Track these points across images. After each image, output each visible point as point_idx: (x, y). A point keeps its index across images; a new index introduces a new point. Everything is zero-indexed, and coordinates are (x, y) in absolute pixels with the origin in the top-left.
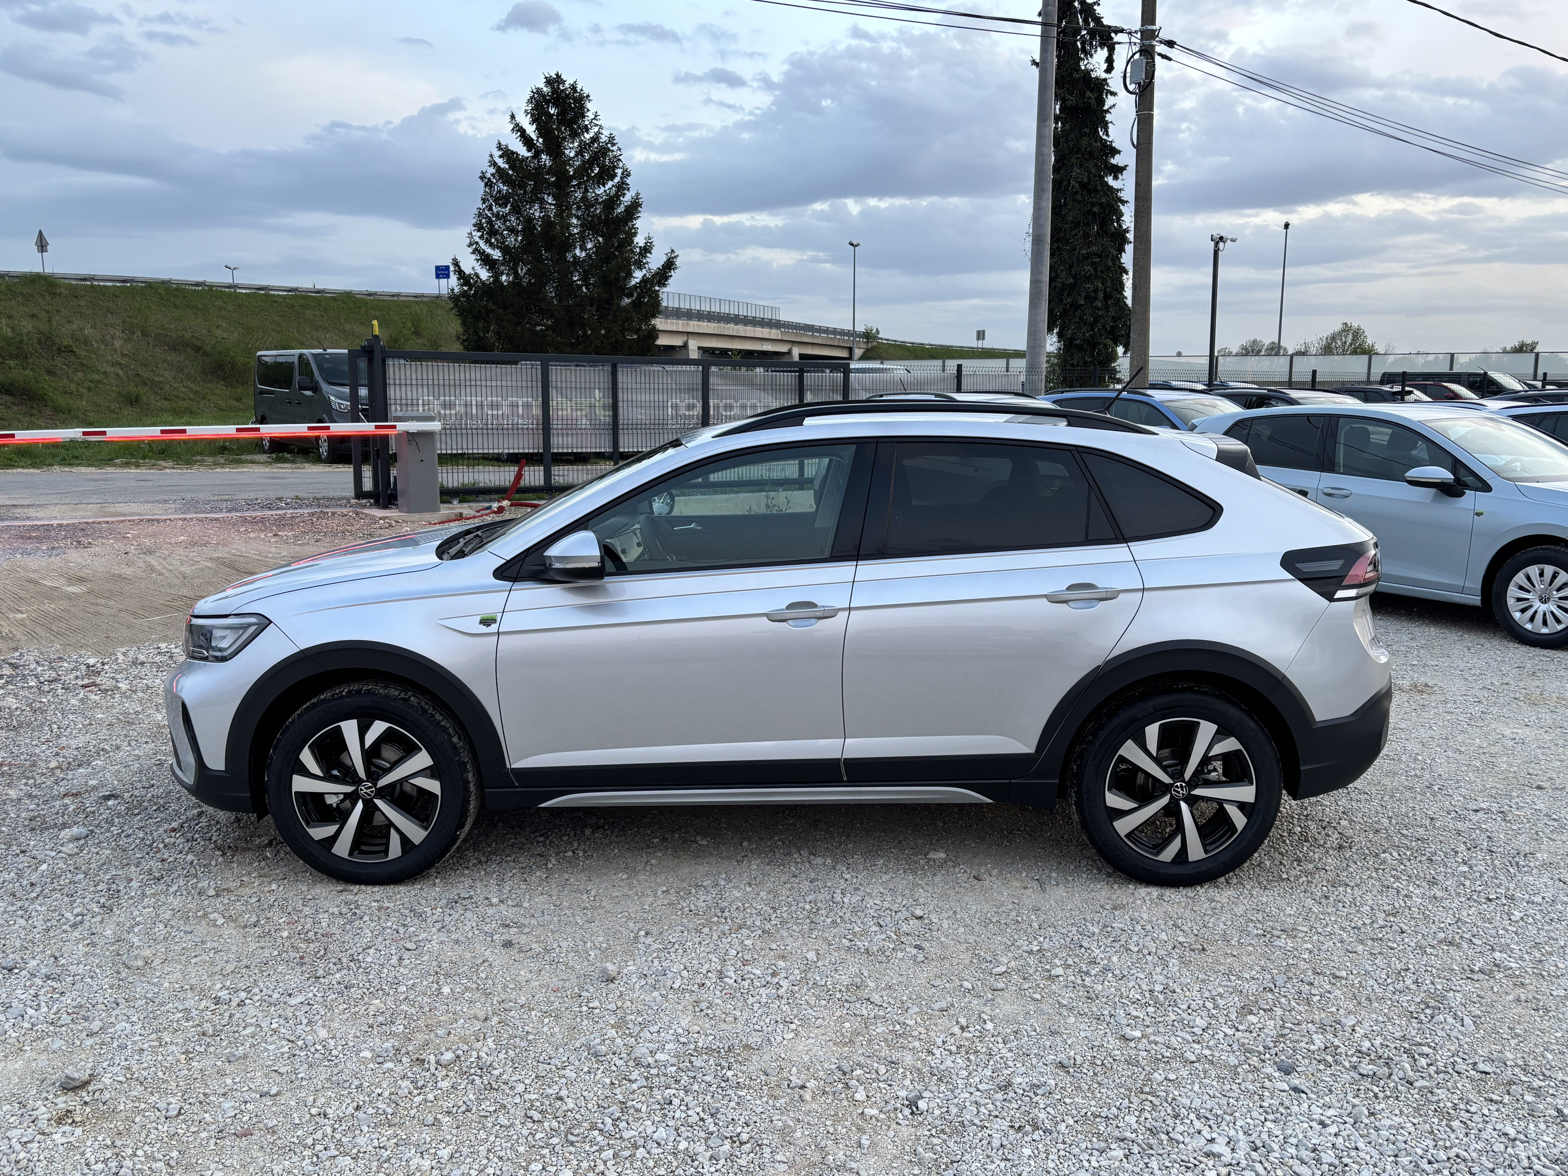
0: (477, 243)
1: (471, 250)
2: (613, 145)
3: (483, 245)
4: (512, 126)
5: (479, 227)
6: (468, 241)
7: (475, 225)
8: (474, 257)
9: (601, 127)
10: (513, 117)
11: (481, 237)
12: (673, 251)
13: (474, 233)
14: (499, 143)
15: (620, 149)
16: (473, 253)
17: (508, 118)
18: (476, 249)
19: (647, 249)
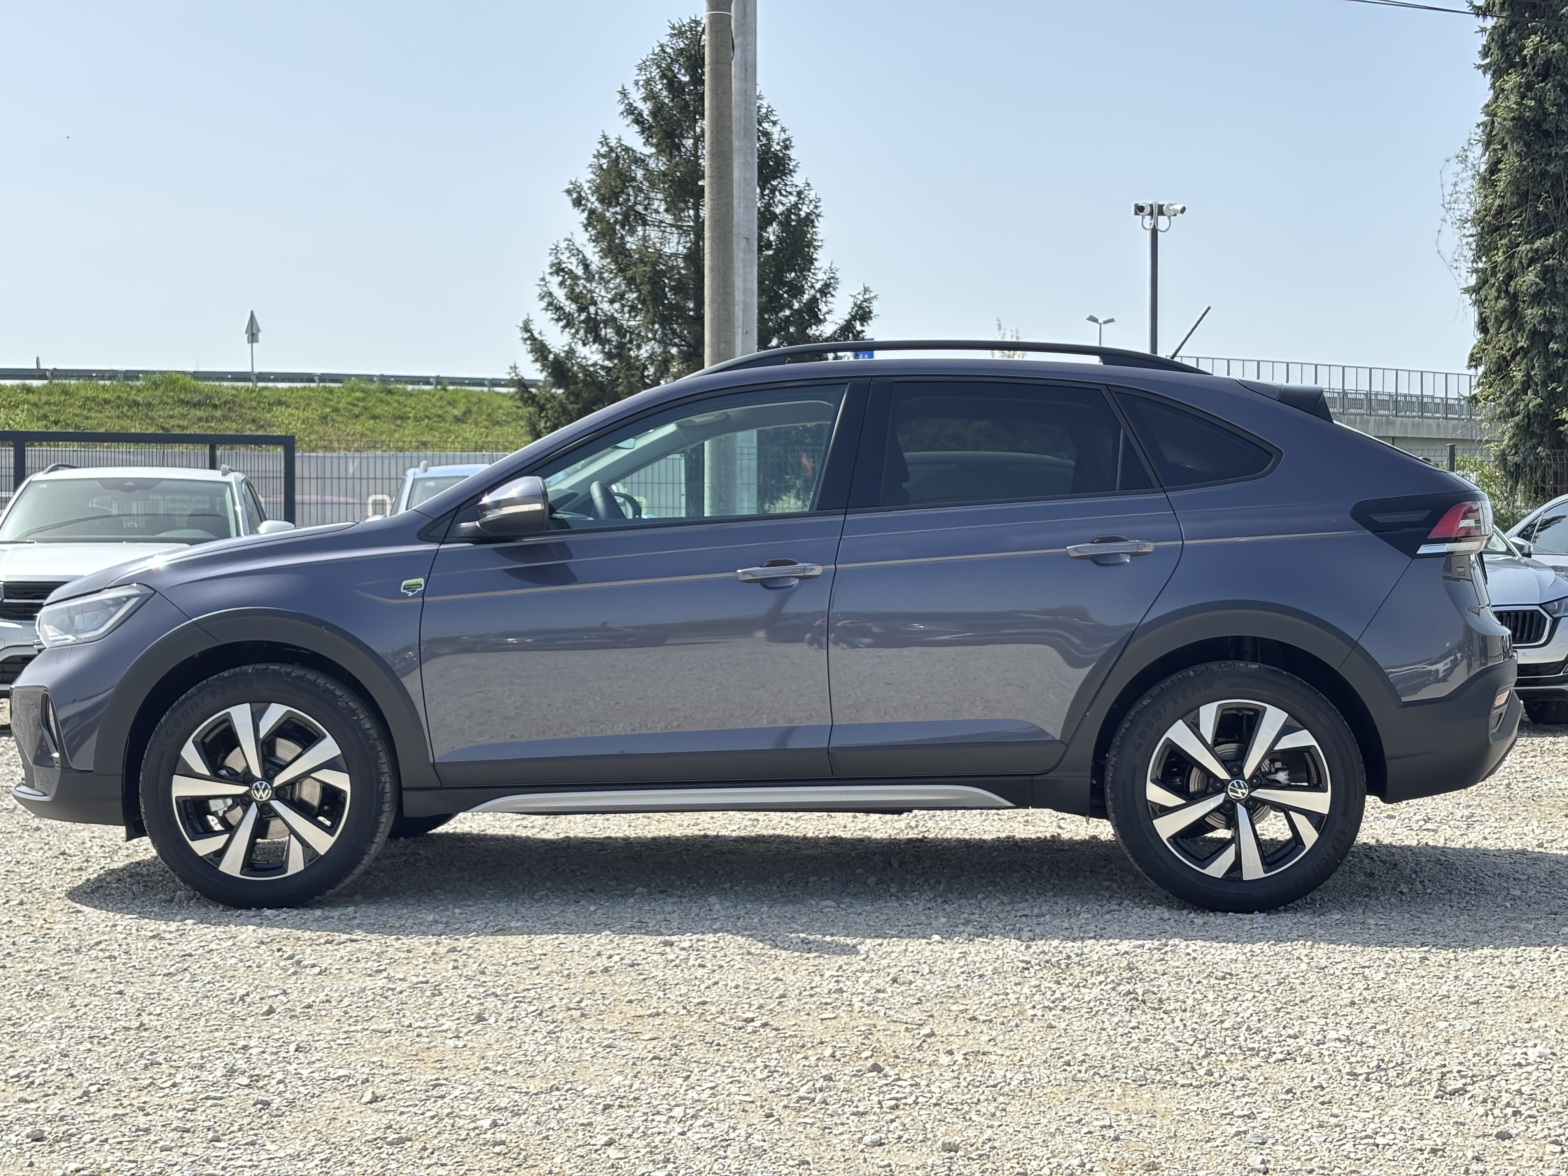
3: (561, 296)
4: (622, 108)
6: (538, 290)
11: (562, 285)
12: (866, 290)
16: (547, 310)
18: (550, 304)
19: (825, 290)
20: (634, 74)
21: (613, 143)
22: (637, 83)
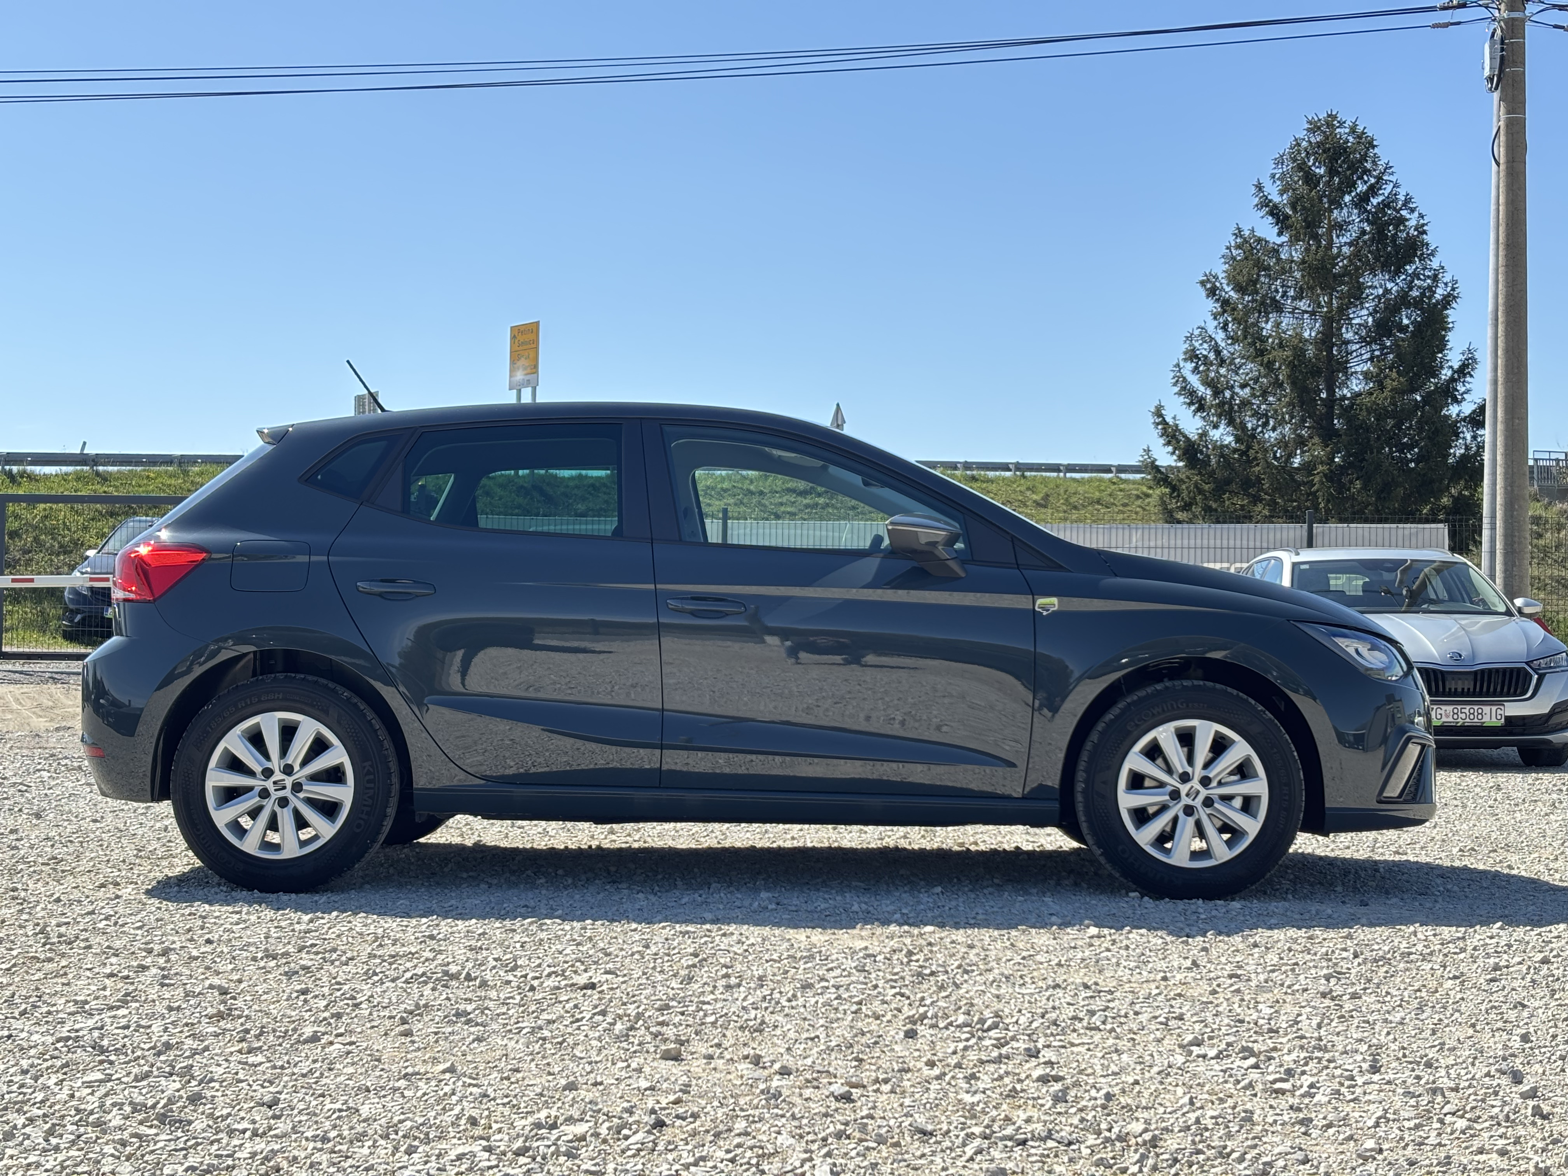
0: (1185, 379)
1: (1176, 389)
2: (1412, 210)
3: (1195, 381)
4: (1256, 200)
5: (1192, 355)
6: (1172, 376)
7: (1185, 353)
8: (1182, 399)
9: (1396, 185)
10: (1259, 187)
11: (1195, 370)
13: (1182, 364)
14: (1239, 229)
15: (1421, 216)
16: (1179, 394)
17: (1253, 190)
18: (1183, 389)
19: (1464, 370)
20: (1270, 168)
21: (1247, 233)
22: (1273, 176)
